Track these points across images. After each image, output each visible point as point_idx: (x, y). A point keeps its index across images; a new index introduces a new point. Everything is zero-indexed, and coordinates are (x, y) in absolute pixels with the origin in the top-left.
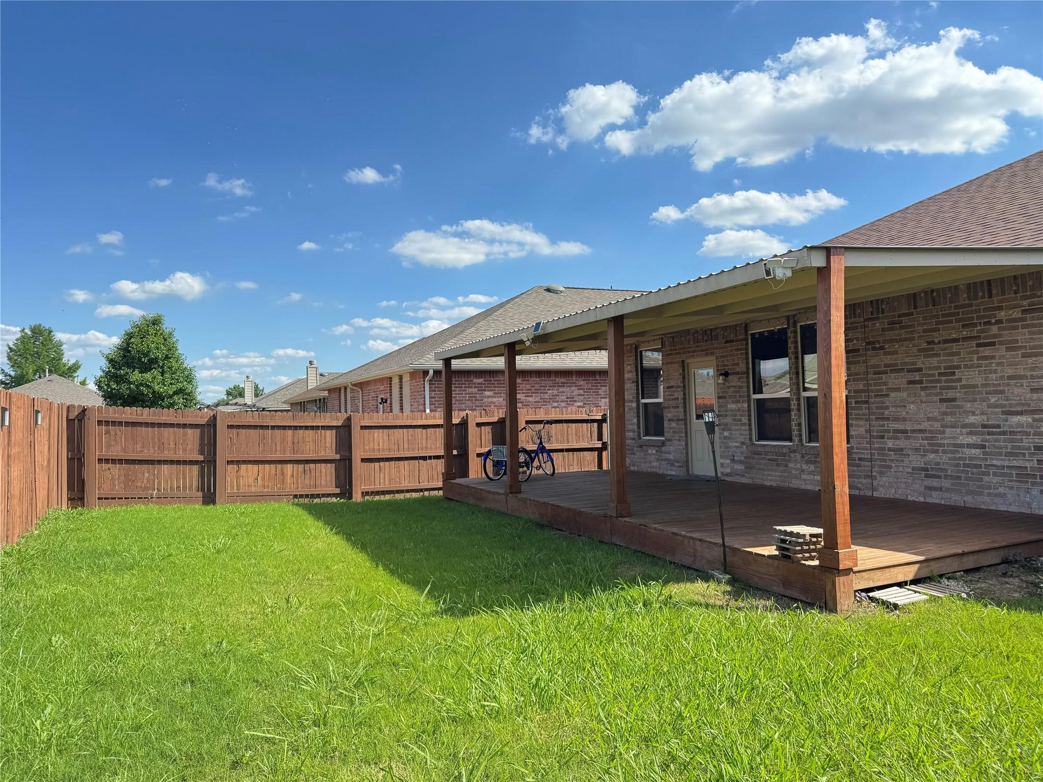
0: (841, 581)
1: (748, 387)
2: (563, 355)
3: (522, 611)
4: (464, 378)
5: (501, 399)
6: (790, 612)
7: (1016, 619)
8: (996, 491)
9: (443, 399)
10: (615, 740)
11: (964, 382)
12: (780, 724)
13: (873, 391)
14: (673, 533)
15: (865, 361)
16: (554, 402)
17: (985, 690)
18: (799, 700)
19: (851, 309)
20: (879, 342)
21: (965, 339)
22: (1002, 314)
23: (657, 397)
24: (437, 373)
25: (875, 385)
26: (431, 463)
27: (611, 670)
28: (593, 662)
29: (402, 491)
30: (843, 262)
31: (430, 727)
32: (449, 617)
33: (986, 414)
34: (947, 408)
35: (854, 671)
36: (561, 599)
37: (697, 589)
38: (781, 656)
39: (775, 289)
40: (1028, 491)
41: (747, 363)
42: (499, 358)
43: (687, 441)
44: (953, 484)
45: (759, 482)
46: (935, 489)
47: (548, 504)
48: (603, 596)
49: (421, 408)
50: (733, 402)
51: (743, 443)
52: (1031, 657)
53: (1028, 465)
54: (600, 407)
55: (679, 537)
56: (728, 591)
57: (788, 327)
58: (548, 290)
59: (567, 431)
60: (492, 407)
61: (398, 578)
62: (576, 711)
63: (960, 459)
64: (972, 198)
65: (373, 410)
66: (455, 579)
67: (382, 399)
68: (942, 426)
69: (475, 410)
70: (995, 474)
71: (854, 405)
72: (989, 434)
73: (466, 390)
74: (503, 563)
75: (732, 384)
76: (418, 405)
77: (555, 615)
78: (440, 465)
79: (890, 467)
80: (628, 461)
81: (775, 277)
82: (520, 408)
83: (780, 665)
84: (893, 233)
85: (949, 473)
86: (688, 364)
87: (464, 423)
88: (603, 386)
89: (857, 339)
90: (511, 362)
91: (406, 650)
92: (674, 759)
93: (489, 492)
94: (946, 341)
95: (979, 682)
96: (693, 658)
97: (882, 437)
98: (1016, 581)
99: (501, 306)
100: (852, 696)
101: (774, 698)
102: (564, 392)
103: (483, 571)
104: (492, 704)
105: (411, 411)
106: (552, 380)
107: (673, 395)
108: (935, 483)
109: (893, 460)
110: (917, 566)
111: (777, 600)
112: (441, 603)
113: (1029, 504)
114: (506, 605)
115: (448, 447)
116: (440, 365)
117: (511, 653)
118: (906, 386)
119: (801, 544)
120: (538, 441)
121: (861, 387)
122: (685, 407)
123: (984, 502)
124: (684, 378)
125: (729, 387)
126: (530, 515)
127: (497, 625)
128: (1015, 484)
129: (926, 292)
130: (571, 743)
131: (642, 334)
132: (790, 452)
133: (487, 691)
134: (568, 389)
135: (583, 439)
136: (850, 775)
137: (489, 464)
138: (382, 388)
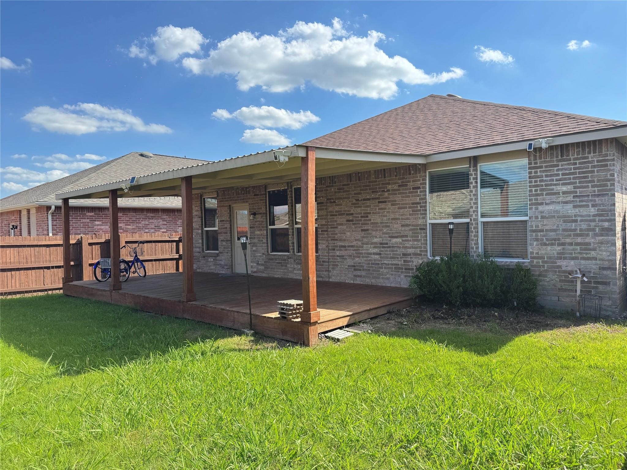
0: (311, 328)
1: (267, 222)
2: (152, 198)
3: (121, 367)
4: (80, 212)
5: (107, 227)
6: (285, 349)
7: (393, 342)
8: (386, 277)
9: (63, 227)
10: (180, 439)
11: (372, 221)
12: (277, 414)
13: (330, 225)
14: (222, 309)
15: (326, 209)
16: (146, 229)
17: (378, 380)
18: (288, 399)
19: (319, 180)
20: (333, 199)
21: (373, 199)
22: (390, 187)
23: (214, 227)
24: (58, 208)
25: (331, 222)
26: (54, 271)
27: (179, 398)
28: (168, 394)
29: (30, 292)
30: (314, 154)
31: (51, 453)
32: (66, 376)
33: (382, 238)
34: (364, 234)
35: (317, 378)
36: (148, 356)
37: (235, 341)
38: (279, 374)
39: (280, 168)
40: (399, 276)
41: (266, 208)
42: (105, 199)
43: (232, 253)
44: (366, 274)
45: (271, 275)
46: (359, 276)
47: (141, 296)
48: (176, 352)
49: (45, 232)
50: (258, 230)
51: (263, 254)
52: (398, 360)
53: (400, 263)
54: (178, 232)
55: (225, 311)
56: (252, 340)
57: (288, 189)
58: (142, 155)
59: (155, 248)
60: (101, 232)
61: (27, 353)
62: (156, 425)
63: (370, 260)
64: (378, 125)
65: (6, 234)
66: (72, 350)
67: (13, 226)
68: (362, 244)
69: (88, 234)
70: (385, 268)
71: (320, 232)
72: (383, 247)
73: (81, 221)
74: (107, 337)
75: (258, 220)
76: (43, 230)
77: (143, 367)
78: (60, 273)
79: (337, 265)
80: (195, 266)
81: (279, 161)
82: (121, 233)
83: (278, 380)
84: (341, 140)
85: (365, 268)
86: (233, 207)
87: (79, 243)
88: (180, 219)
89: (322, 197)
90: (114, 202)
91: (33, 402)
92: (216, 444)
93: (98, 290)
94: (364, 200)
95: (375, 377)
96: (230, 382)
97: (334, 250)
98: (393, 322)
99: (108, 163)
100: (315, 392)
101: (274, 399)
102: (153, 223)
103: (93, 343)
104: (97, 430)
105: (37, 235)
106: (144, 215)
107: (224, 226)
108: (358, 273)
109: (339, 262)
110: (349, 318)
111: (278, 343)
112: (61, 367)
113: (400, 282)
114: (109, 364)
115: (67, 259)
116: (60, 203)
117: (111, 395)
118: (346, 223)
119: (291, 310)
120: (134, 255)
121: (324, 223)
122: (231, 233)
123: (381, 282)
124: (230, 215)
125: (256, 222)
126: (128, 304)
127: (102, 378)
128: (394, 273)
129: (356, 174)
130: (152, 446)
131: (204, 188)
132: (288, 258)
133: (94, 422)
134: (156, 220)
135: (166, 253)
136: (312, 436)
137: (98, 271)
138: (13, 218)
